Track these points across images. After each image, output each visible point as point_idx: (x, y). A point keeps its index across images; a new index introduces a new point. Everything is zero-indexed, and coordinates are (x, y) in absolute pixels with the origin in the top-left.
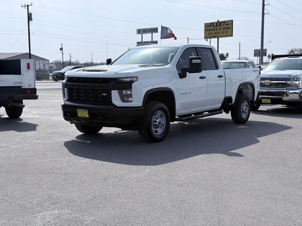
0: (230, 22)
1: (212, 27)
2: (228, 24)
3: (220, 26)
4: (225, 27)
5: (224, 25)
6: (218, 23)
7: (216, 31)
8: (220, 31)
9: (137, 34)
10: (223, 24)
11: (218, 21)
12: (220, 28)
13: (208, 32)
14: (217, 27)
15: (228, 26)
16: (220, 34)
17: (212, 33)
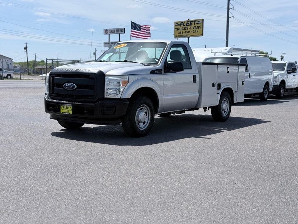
0: (201, 22)
1: (182, 26)
2: (198, 23)
3: (190, 25)
4: (196, 27)
5: (194, 25)
6: (189, 22)
7: (186, 30)
8: (191, 31)
9: (104, 34)
10: (193, 22)
11: (189, 19)
12: (190, 27)
13: (178, 31)
14: (188, 26)
15: (198, 25)
16: (191, 34)
17: (182, 32)
